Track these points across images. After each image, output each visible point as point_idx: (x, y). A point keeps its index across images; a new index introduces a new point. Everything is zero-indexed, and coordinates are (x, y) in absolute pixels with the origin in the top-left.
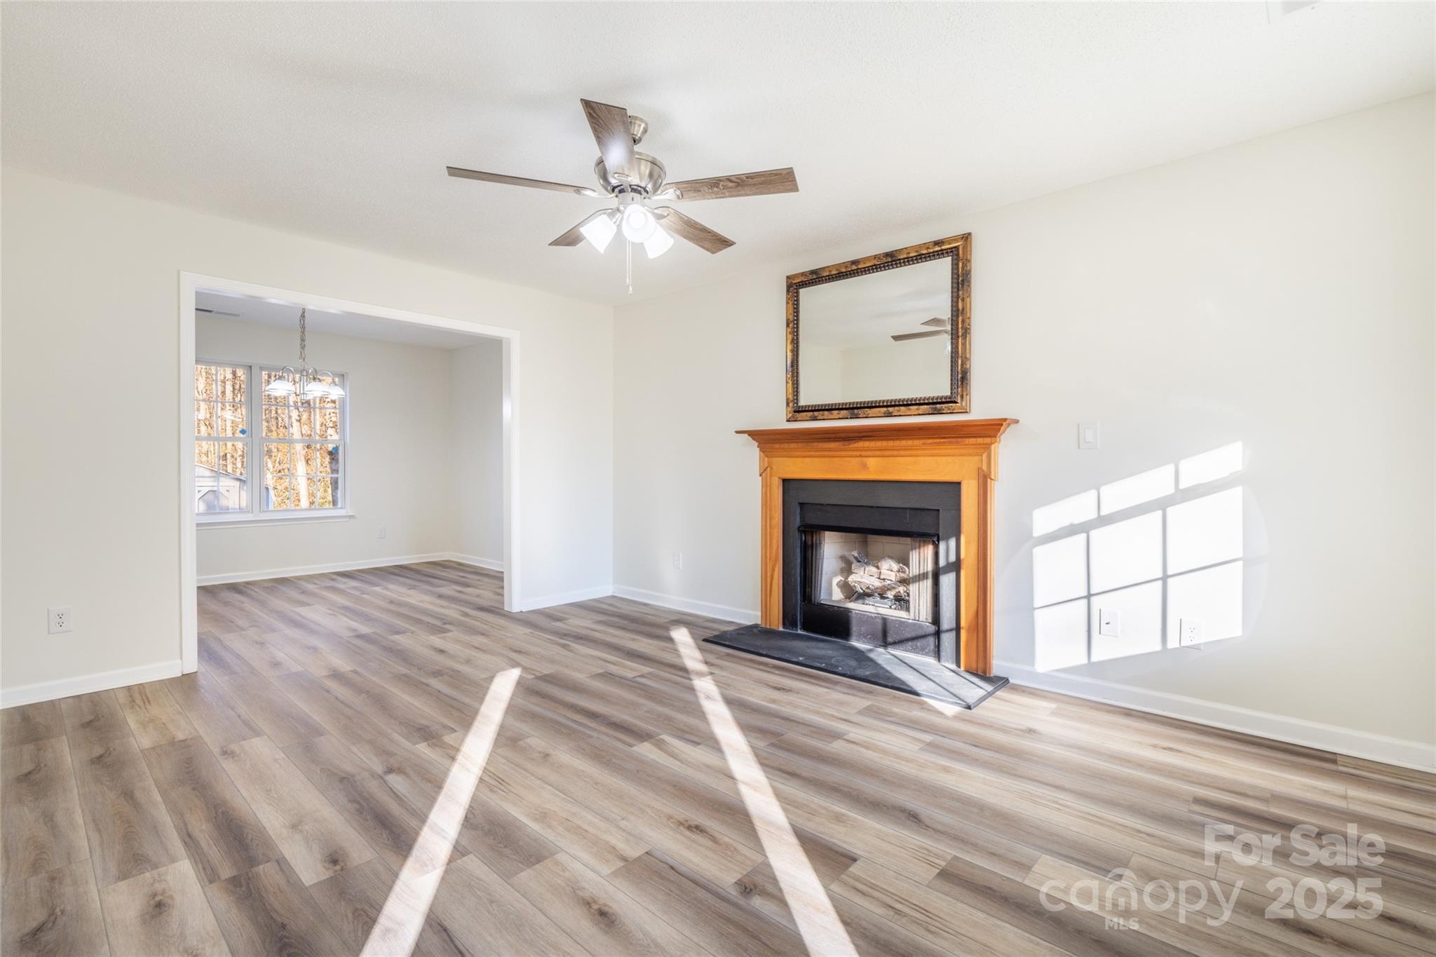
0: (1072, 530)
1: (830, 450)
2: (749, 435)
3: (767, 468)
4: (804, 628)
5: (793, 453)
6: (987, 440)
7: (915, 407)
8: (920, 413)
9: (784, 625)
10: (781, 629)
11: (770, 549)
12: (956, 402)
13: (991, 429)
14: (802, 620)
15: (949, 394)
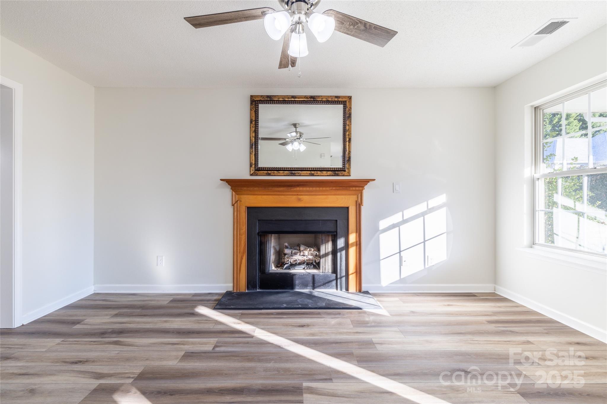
0: (393, 226)
1: (279, 191)
2: (226, 182)
3: (238, 201)
4: (261, 288)
5: (257, 193)
6: (361, 189)
7: (325, 172)
8: (328, 175)
9: (248, 288)
10: (247, 291)
11: (239, 246)
12: (345, 171)
13: (361, 184)
14: (259, 284)
15: (341, 167)
